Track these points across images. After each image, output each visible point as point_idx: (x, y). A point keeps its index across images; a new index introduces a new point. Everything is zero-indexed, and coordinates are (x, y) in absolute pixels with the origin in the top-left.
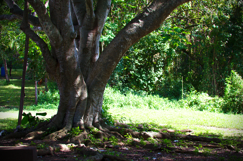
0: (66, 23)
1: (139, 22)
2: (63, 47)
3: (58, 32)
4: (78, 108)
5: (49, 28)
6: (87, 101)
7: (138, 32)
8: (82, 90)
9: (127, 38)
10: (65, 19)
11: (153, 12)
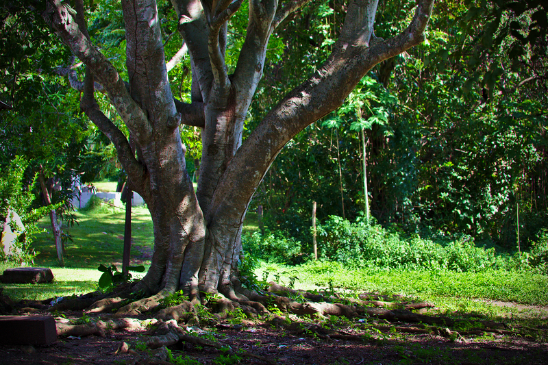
0: (159, 99)
1: (301, 96)
2: (154, 144)
3: (142, 114)
4: (188, 256)
5: (126, 109)
6: (204, 243)
7: (299, 115)
8: (193, 222)
9: (278, 126)
10: (156, 92)
11: (329, 76)
